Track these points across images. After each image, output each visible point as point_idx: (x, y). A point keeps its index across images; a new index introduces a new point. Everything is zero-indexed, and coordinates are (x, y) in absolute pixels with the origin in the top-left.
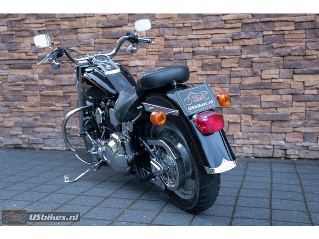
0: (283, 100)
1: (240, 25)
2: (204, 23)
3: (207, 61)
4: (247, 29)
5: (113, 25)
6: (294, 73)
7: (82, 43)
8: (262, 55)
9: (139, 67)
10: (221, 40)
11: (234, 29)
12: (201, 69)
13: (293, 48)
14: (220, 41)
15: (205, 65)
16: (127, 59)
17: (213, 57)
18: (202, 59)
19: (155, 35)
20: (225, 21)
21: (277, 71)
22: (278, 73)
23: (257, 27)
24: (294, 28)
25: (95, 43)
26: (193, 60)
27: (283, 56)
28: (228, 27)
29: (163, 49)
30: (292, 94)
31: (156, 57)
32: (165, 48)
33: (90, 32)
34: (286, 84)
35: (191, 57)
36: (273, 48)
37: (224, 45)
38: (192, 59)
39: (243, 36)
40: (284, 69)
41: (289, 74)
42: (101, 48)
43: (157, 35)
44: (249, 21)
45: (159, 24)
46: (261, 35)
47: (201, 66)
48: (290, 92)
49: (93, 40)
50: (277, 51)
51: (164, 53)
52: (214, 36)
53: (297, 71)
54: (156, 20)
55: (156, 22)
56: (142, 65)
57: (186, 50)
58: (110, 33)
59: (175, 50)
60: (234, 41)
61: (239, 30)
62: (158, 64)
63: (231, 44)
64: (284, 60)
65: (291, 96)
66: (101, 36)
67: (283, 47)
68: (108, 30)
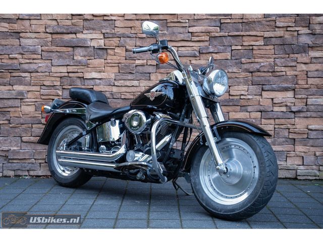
0: (252, 117)
1: (207, 38)
2: (170, 34)
4: (215, 43)
5: (65, 31)
6: (263, 90)
7: (25, 50)
8: (230, 70)
9: (96, 80)
10: (188, 53)
11: (202, 43)
13: (262, 64)
14: (187, 55)
16: (82, 71)
19: (115, 45)
20: (192, 33)
21: (246, 87)
22: (246, 89)
23: (226, 41)
24: (263, 44)
25: (42, 51)
27: (252, 72)
28: (195, 40)
29: (124, 61)
30: (261, 112)
31: (116, 70)
32: (126, 59)
33: (36, 38)
34: (255, 101)
36: (242, 63)
37: (191, 58)
39: (211, 50)
40: (252, 85)
41: (258, 91)
42: (50, 57)
43: (117, 45)
44: (217, 35)
45: (119, 33)
46: (229, 49)
48: (258, 109)
49: (40, 46)
50: (246, 66)
51: (126, 66)
52: (180, 49)
53: (266, 87)
54: (116, 28)
55: (116, 30)
56: (100, 77)
57: (150, 62)
58: (62, 40)
59: (138, 62)
60: (201, 55)
61: (207, 44)
63: (198, 58)
64: (252, 76)
65: (260, 113)
66: (50, 43)
67: (252, 63)
68: (59, 36)
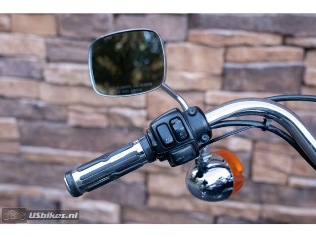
3: (245, 53)
12: (217, 83)
15: (236, 71)
17: (269, 39)
18: (227, 47)
26: (188, 46)
35: (181, 32)
38: (186, 40)
47: (218, 71)
62: (57, 53)
